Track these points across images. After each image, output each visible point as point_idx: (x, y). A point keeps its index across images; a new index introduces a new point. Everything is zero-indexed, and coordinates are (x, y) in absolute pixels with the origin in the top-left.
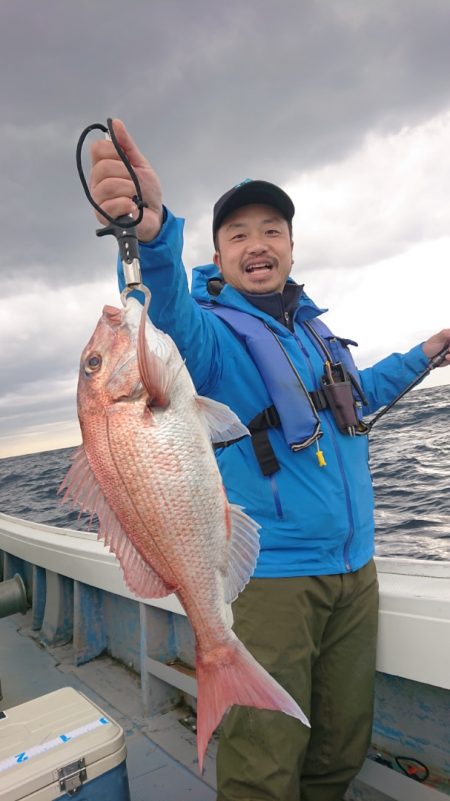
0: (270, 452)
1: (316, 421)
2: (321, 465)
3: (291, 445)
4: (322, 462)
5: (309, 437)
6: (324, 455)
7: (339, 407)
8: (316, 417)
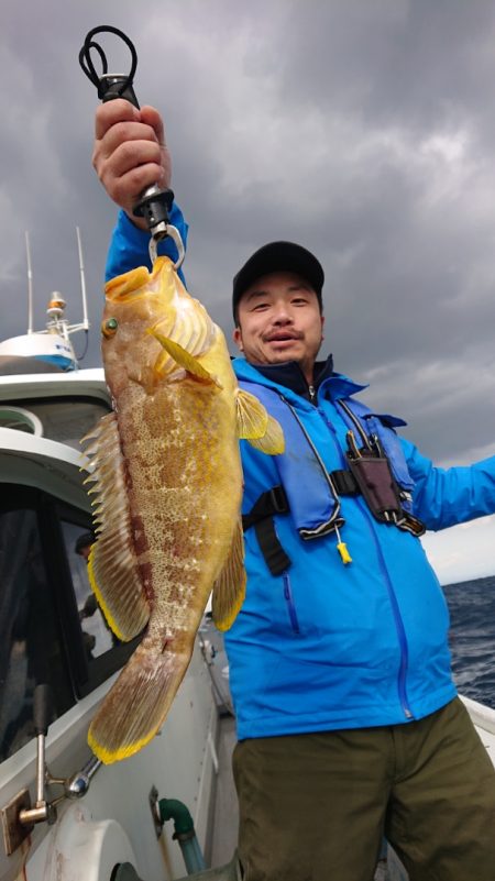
0: (276, 543)
1: (333, 502)
2: (344, 561)
3: (299, 529)
4: (346, 557)
5: (324, 521)
6: (348, 548)
7: (371, 487)
8: (334, 497)
